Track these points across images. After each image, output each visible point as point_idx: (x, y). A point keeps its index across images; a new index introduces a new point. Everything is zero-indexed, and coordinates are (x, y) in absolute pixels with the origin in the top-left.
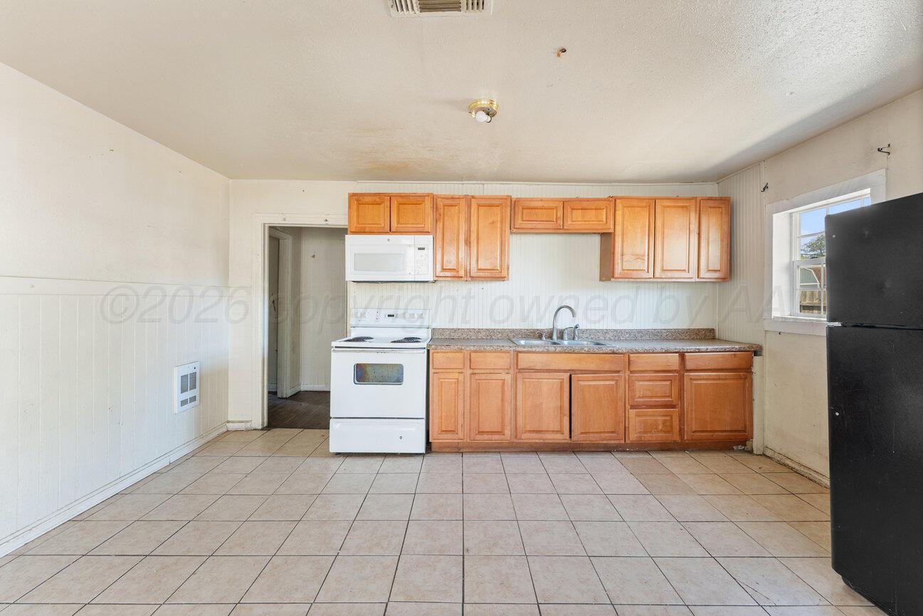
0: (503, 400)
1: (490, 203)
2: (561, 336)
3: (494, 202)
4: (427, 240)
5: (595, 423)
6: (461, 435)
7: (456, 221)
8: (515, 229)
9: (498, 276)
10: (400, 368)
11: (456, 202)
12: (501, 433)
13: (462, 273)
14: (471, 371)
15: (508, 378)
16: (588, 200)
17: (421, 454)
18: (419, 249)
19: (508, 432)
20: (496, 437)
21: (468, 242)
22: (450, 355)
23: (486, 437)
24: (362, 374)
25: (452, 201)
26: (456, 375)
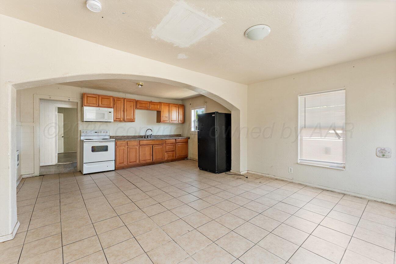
0: (136, 153)
1: (130, 101)
2: (148, 137)
3: (131, 100)
4: (112, 110)
5: (157, 157)
6: (125, 164)
7: (120, 105)
8: (136, 108)
9: (132, 121)
10: (107, 146)
11: (120, 99)
12: (136, 162)
13: (122, 120)
14: (127, 146)
15: (137, 147)
16: (155, 102)
17: (113, 170)
18: (109, 112)
19: (138, 161)
20: (135, 163)
21: (124, 111)
22: (122, 142)
23: (132, 163)
24: (94, 149)
25: (119, 99)
26: (124, 148)
